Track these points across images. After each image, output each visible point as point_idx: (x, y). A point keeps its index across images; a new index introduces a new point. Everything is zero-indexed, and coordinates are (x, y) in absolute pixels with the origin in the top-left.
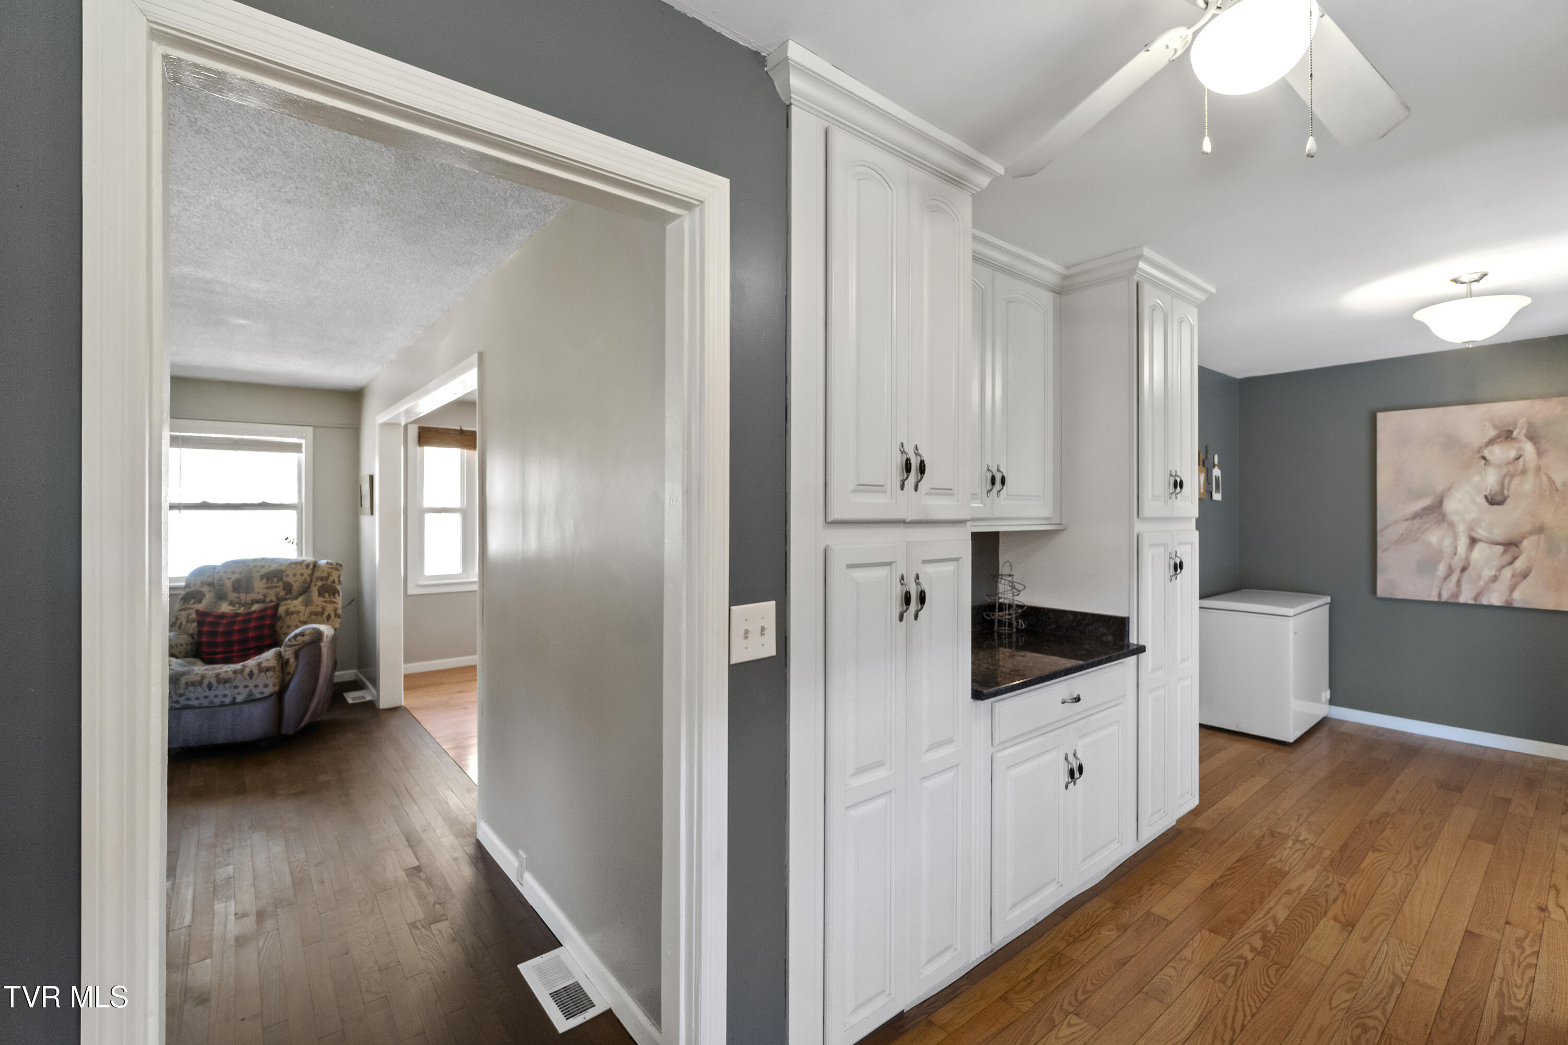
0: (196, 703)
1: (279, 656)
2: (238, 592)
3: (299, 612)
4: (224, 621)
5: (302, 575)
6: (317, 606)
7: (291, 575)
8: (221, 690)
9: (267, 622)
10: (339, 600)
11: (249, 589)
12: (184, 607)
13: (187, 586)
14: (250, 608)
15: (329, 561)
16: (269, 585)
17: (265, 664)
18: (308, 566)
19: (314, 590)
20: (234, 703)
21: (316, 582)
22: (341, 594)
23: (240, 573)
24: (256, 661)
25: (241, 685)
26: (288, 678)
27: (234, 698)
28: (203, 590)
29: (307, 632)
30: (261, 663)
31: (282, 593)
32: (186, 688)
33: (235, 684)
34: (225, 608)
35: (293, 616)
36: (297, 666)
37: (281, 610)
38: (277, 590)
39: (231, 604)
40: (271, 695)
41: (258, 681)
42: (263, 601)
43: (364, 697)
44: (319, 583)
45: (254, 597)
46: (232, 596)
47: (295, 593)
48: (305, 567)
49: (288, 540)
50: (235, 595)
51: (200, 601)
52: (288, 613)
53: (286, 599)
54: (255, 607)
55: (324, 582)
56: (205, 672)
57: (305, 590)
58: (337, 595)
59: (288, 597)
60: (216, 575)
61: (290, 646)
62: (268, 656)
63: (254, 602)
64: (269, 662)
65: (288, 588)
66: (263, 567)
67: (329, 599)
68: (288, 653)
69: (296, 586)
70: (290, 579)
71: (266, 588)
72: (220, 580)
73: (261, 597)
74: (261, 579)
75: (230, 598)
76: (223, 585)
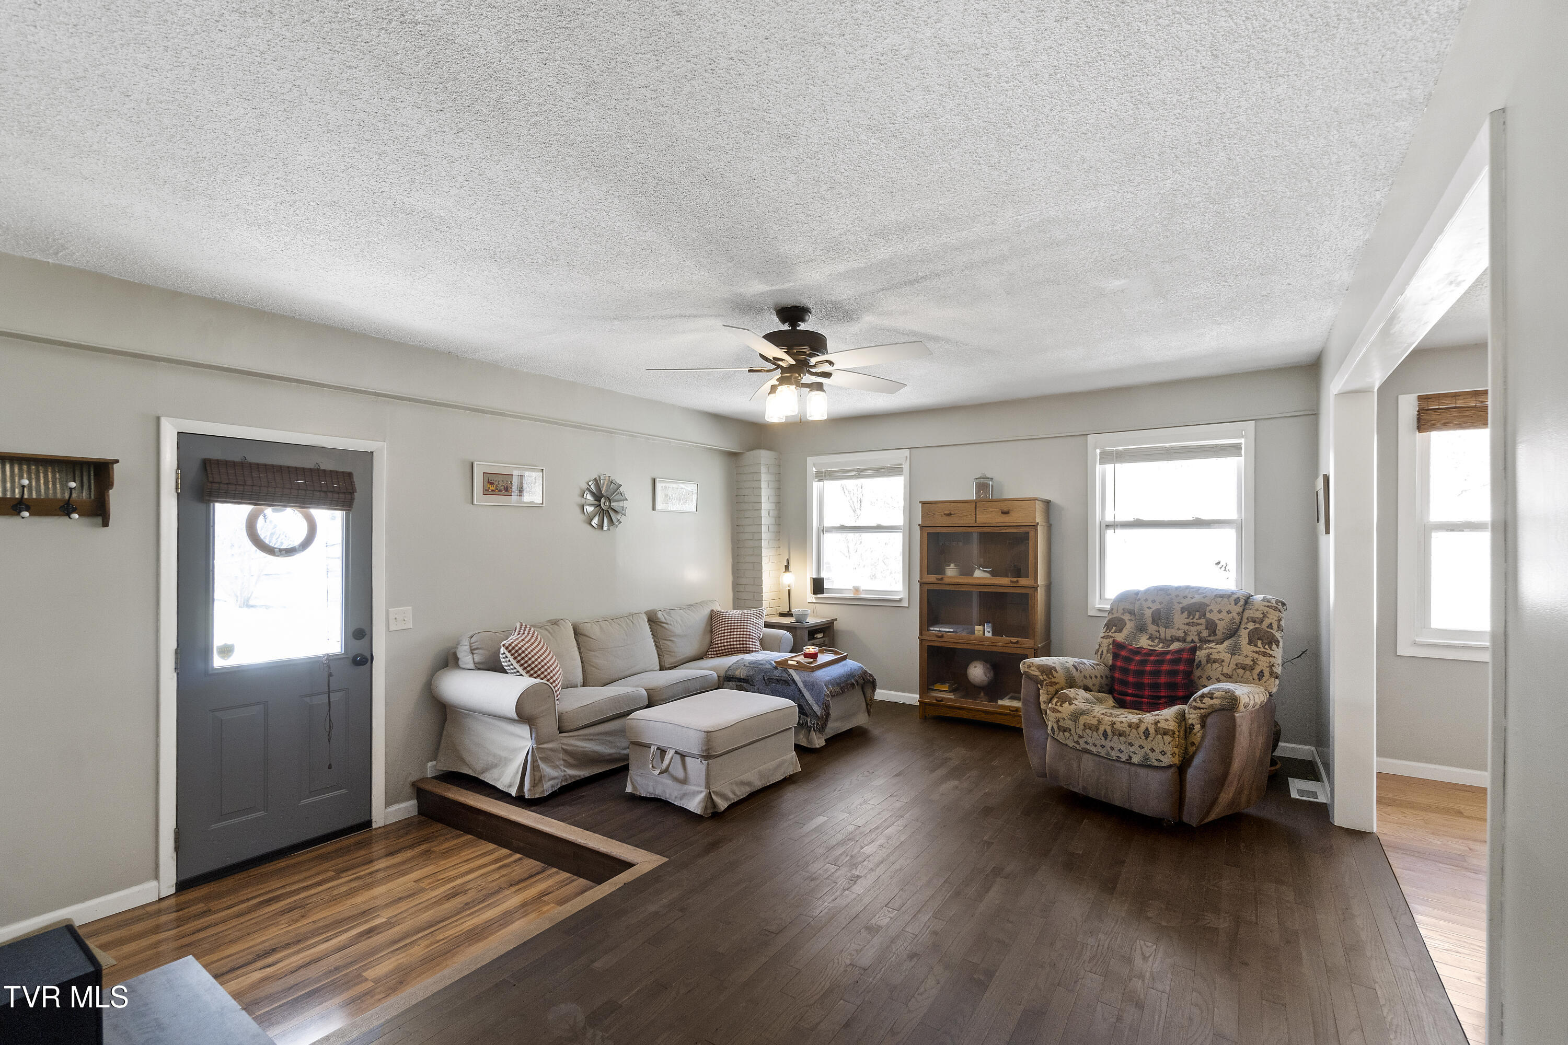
0: (1094, 749)
1: (1182, 717)
2: (1158, 625)
3: (1223, 661)
4: (1138, 658)
5: (1229, 612)
6: (1246, 656)
7: (1215, 611)
8: (1116, 743)
9: (1182, 667)
10: (1278, 653)
11: (1168, 624)
12: (1106, 634)
13: (1111, 611)
14: (1168, 646)
15: (1268, 597)
16: (1190, 620)
17: (1162, 725)
18: (1237, 601)
19: (1244, 634)
20: (1129, 762)
21: (1246, 623)
22: (1281, 644)
23: (1161, 603)
24: (1153, 718)
25: (1137, 743)
26: (1192, 749)
27: (1130, 757)
28: (1124, 617)
29: (1217, 694)
30: (1159, 722)
31: (1205, 633)
32: (1084, 730)
33: (1130, 739)
34: (1144, 642)
35: (1216, 665)
36: (1203, 737)
37: (1201, 655)
38: (1199, 627)
39: (1151, 638)
40: (1170, 766)
41: (1153, 743)
42: (1184, 640)
43: (1315, 794)
44: (1251, 626)
45: (1174, 634)
46: (1152, 628)
47: (1220, 635)
48: (1233, 603)
49: (1220, 566)
50: (1155, 628)
51: (1120, 631)
52: (1209, 660)
53: (1209, 642)
54: (1175, 646)
55: (1257, 626)
56: (1103, 716)
57: (1233, 633)
58: (1274, 646)
59: (1211, 638)
60: (1137, 602)
61: (1195, 708)
62: (1168, 714)
63: (1174, 639)
64: (1168, 723)
65: (1212, 627)
66: (1185, 597)
67: (1262, 649)
68: (1193, 717)
69: (1221, 626)
70: (1214, 616)
71: (1187, 624)
72: (1141, 608)
73: (1180, 634)
74: (1182, 613)
75: (1150, 631)
76: (1143, 615)
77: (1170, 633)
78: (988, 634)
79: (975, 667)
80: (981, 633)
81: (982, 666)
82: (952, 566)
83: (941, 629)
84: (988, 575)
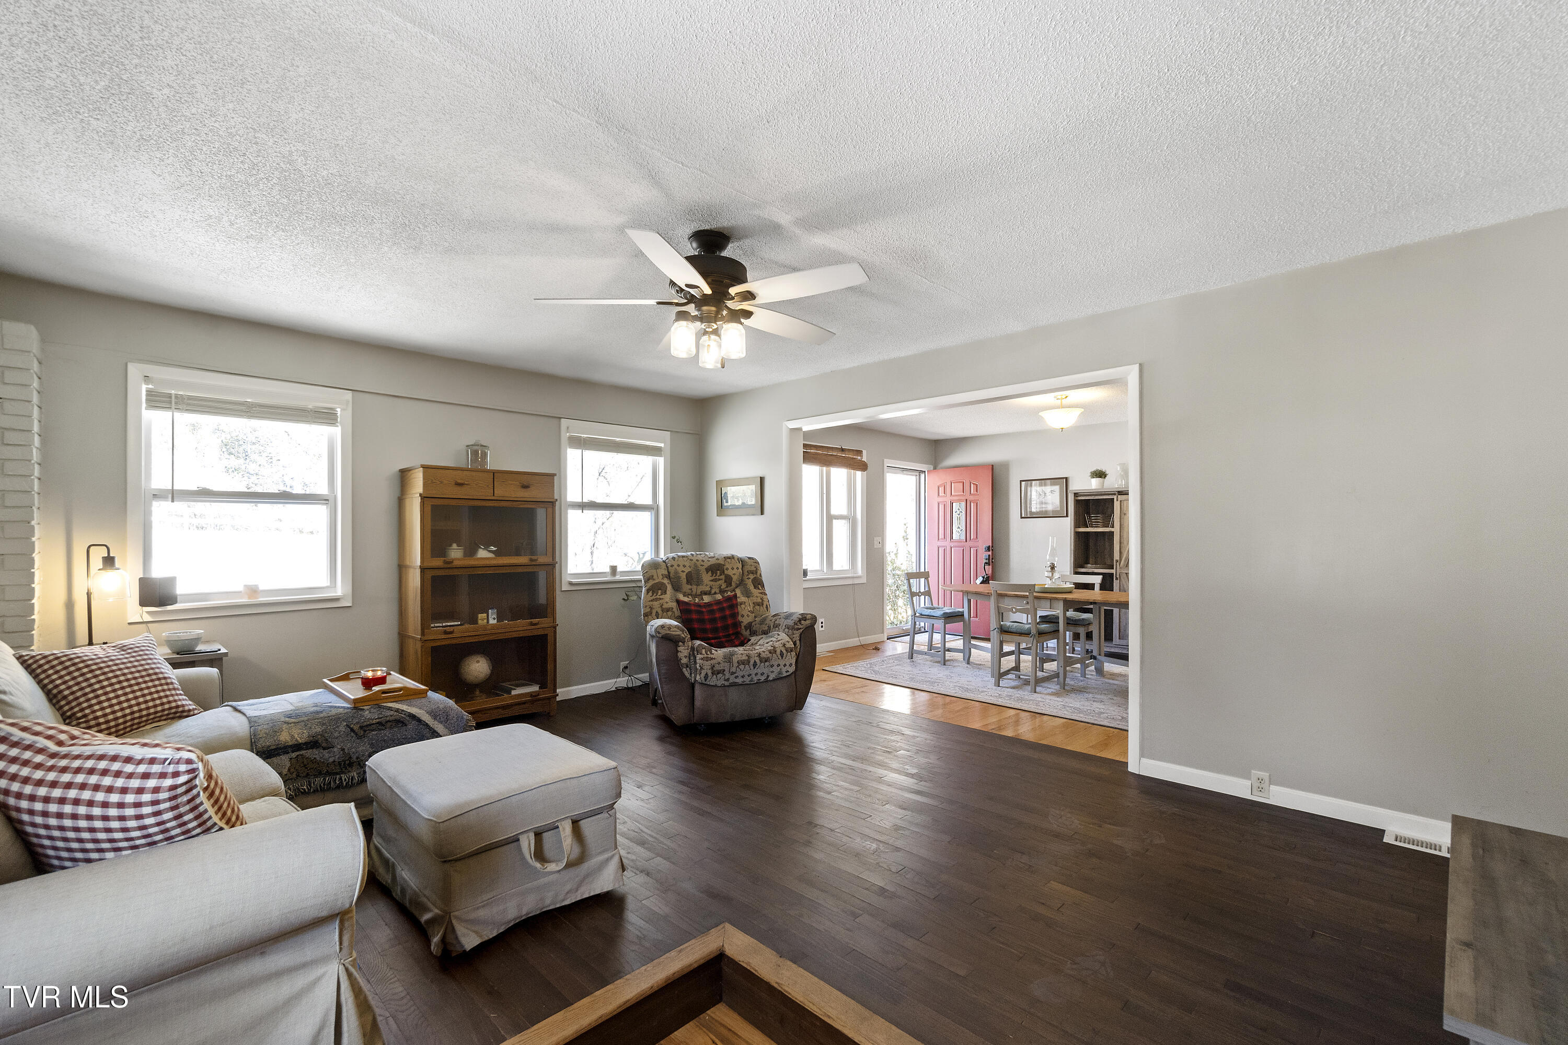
2: (691, 585)
5: (738, 568)
7: (730, 569)
11: (698, 581)
14: (702, 599)
16: (713, 578)
18: (739, 560)
21: (749, 575)
23: (691, 567)
28: (665, 582)
31: (724, 586)
38: (719, 582)
39: (685, 595)
42: (711, 594)
45: (704, 590)
46: (686, 588)
47: (734, 585)
48: (738, 563)
50: (689, 586)
51: (664, 593)
53: (726, 592)
54: (707, 599)
55: (754, 574)
57: (742, 583)
59: (728, 589)
63: (705, 594)
65: (728, 580)
69: (734, 579)
70: (729, 572)
71: (712, 581)
72: (676, 572)
73: (708, 589)
74: (707, 573)
75: (684, 590)
76: (679, 578)
77: (702, 588)
78: (492, 621)
79: (478, 662)
80: (485, 621)
81: (483, 659)
82: (455, 546)
83: (444, 624)
84: (491, 555)
